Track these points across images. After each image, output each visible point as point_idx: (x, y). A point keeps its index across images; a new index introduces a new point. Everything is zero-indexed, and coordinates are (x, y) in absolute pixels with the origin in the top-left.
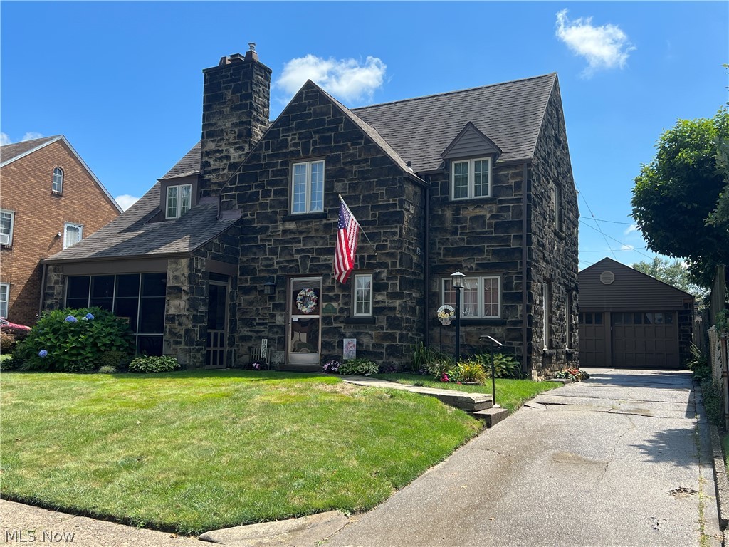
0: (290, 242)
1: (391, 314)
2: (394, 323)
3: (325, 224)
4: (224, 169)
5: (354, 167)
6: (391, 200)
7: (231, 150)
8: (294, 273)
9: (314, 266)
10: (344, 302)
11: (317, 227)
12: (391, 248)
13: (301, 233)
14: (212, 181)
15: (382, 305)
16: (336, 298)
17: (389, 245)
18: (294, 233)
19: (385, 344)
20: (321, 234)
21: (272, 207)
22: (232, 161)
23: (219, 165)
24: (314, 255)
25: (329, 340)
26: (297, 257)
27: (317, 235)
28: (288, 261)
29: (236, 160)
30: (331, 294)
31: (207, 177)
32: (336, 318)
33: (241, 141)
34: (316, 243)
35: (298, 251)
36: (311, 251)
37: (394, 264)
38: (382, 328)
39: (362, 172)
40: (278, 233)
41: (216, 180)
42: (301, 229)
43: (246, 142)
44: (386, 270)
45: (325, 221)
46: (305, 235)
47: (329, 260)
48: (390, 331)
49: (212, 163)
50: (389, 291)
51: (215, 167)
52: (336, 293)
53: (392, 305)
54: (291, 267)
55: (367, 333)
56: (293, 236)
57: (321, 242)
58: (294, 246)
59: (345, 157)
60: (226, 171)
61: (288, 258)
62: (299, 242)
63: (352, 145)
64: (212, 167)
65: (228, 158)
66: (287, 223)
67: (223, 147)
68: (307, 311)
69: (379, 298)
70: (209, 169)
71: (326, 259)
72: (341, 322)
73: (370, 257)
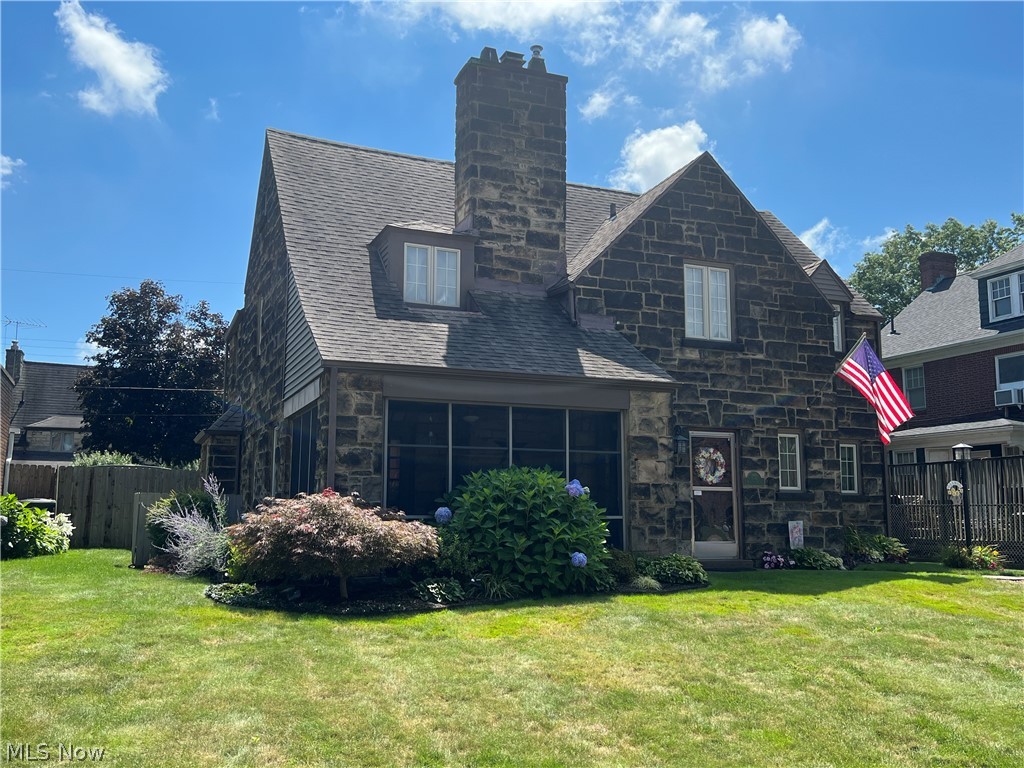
0: (694, 377)
1: (830, 489)
2: (834, 500)
3: (741, 359)
4: (519, 239)
5: (774, 289)
6: (821, 341)
7: (531, 211)
8: (701, 425)
9: (729, 416)
10: (772, 470)
11: (733, 362)
12: (825, 403)
13: (708, 367)
14: (495, 254)
15: (818, 476)
16: (762, 465)
17: (823, 399)
18: (698, 366)
19: (825, 527)
20: (737, 373)
21: (662, 322)
22: (533, 228)
23: (507, 228)
24: (728, 401)
25: (755, 523)
26: (705, 401)
27: (730, 373)
28: (692, 406)
29: (541, 230)
30: (755, 459)
31: (486, 244)
32: (764, 493)
33: (548, 200)
34: (730, 385)
35: (705, 393)
36: (723, 395)
37: (829, 424)
38: (820, 506)
39: (784, 298)
40: (673, 363)
41: (503, 254)
42: (706, 361)
43: (558, 205)
44: (820, 431)
45: (741, 356)
46: (713, 371)
47: (750, 410)
48: (829, 510)
49: (495, 222)
50: (826, 458)
51: (500, 231)
52: (760, 458)
53: (829, 477)
54: (696, 416)
55: (805, 513)
56: (696, 370)
57: (737, 384)
58: (699, 385)
59: (763, 274)
60: (523, 243)
61: (691, 402)
62: (705, 380)
63: (770, 259)
64: (495, 230)
65: (526, 222)
66: (688, 351)
67: (515, 201)
68: (715, 482)
69: (815, 466)
70: (490, 231)
71: (745, 409)
72: (771, 498)
73: (801, 412)
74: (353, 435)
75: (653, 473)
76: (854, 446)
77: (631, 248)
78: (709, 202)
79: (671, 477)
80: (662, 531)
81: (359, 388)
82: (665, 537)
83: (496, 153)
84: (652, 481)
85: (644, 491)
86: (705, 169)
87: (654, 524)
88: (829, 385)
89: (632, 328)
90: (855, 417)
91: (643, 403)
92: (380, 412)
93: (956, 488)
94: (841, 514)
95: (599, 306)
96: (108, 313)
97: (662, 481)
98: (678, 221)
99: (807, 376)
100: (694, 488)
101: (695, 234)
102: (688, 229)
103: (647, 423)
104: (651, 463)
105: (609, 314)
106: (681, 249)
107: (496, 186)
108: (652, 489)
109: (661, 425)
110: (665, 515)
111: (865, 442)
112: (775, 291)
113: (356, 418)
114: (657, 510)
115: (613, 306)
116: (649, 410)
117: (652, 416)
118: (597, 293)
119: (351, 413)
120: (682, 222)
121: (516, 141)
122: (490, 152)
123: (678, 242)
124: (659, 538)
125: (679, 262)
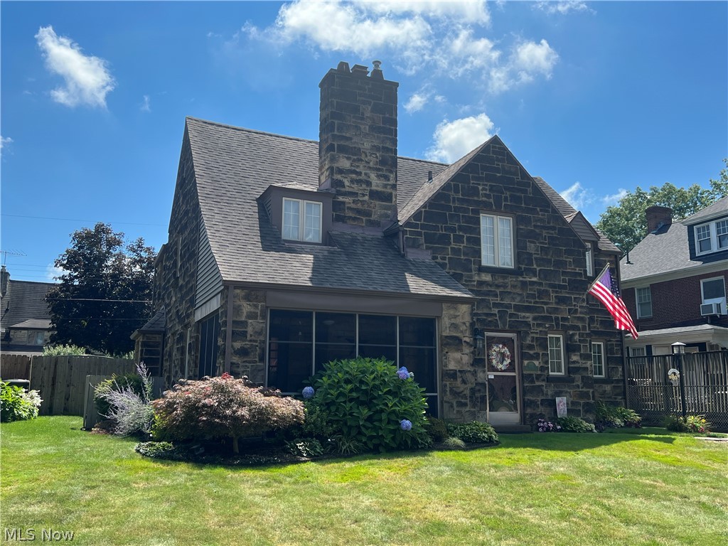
0: (488, 293)
1: (585, 374)
2: (588, 382)
3: (521, 281)
4: (364, 195)
5: (544, 232)
6: (577, 269)
7: (373, 176)
8: (493, 328)
9: (513, 321)
10: (544, 360)
11: (516, 283)
12: (581, 313)
13: (498, 286)
14: (347, 206)
15: (576, 365)
16: (536, 357)
17: (579, 310)
18: (491, 286)
19: (582, 402)
20: (518, 291)
21: (465, 254)
22: (374, 188)
23: (356, 188)
24: (512, 311)
25: (531, 398)
26: (495, 311)
27: (514, 291)
28: (487, 315)
29: (379, 189)
30: (531, 352)
31: (341, 199)
32: (538, 377)
33: (384, 169)
34: (513, 299)
35: (495, 305)
36: (508, 306)
37: (584, 328)
38: (578, 386)
39: (551, 238)
40: (473, 283)
41: (353, 206)
42: (496, 282)
43: (391, 172)
44: (578, 332)
45: (521, 279)
46: (502, 289)
47: (528, 318)
48: (584, 390)
49: (347, 183)
50: (582, 352)
51: (351, 190)
52: (536, 351)
53: (584, 366)
54: (490, 321)
55: (567, 392)
56: (490, 289)
57: (519, 298)
58: (492, 299)
59: (536, 221)
60: (366, 198)
61: (486, 311)
62: (496, 295)
63: (541, 210)
64: (347, 189)
65: (369, 183)
66: (483, 275)
67: (361, 169)
68: (503, 369)
69: (574, 358)
70: (343, 189)
71: (524, 317)
72: (543, 380)
73: (564, 319)
74: (244, 334)
75: (459, 362)
76: (602, 343)
77: (443, 202)
78: (498, 170)
79: (472, 365)
80: (465, 405)
81: (250, 301)
82: (468, 409)
83: (348, 135)
84: (458, 368)
85: (453, 375)
86: (495, 147)
87: (460, 399)
88: (583, 300)
89: (444, 258)
90: (602, 322)
91: (452, 312)
92: (264, 317)
93: (675, 374)
94: (593, 392)
95: (420, 243)
96: (71, 246)
97: (466, 368)
98: (477, 184)
99: (568, 293)
100: (489, 373)
101: (488, 192)
102: (483, 189)
103: (454, 326)
104: (457, 355)
105: (428, 248)
106: (478, 203)
107: (348, 159)
108: (458, 374)
109: (465, 328)
110: (467, 392)
111: (610, 341)
112: (544, 233)
113: (246, 322)
114: (462, 389)
115: (430, 243)
116: (456, 317)
117: (458, 321)
118: (419, 234)
119: (243, 319)
120: (479, 184)
121: (362, 127)
122: (344, 134)
123: (476, 198)
124: (464, 410)
125: (477, 212)
